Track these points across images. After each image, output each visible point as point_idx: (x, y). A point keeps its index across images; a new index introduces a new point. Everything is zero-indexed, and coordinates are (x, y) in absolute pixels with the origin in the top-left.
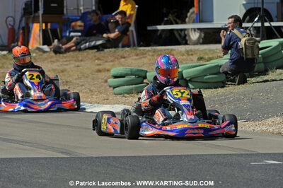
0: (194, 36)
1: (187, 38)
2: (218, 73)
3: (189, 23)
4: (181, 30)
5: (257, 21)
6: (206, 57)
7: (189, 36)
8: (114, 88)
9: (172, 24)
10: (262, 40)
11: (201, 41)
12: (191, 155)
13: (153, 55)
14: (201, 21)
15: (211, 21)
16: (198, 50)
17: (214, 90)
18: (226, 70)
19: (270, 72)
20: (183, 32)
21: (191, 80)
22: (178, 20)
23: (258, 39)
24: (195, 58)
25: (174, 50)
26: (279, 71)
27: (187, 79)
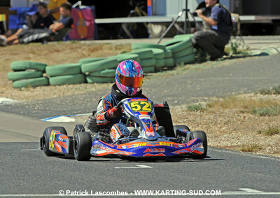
8: (14, 81)
19: (178, 68)
21: (89, 75)
27: (87, 73)
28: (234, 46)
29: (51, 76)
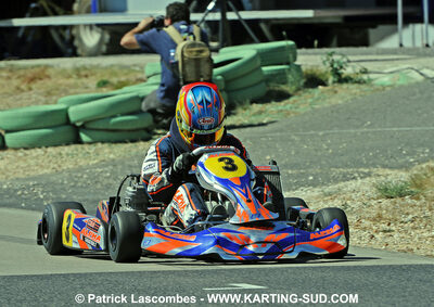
0: (91, 39)
1: (76, 43)
2: (138, 112)
3: (79, 13)
4: (65, 27)
5: (213, 11)
6: (114, 80)
7: (81, 40)
9: (45, 14)
10: (223, 47)
11: (104, 48)
12: (86, 274)
13: (9, 78)
14: (103, 10)
15: (123, 10)
16: (97, 67)
17: (130, 144)
18: (152, 105)
19: (240, 110)
20: (67, 32)
21: (85, 126)
22: (57, 9)
23: (214, 45)
24: (92, 82)
25: (52, 66)
26: (256, 107)
27: (78, 124)
28: (335, 66)
29: (7, 131)
